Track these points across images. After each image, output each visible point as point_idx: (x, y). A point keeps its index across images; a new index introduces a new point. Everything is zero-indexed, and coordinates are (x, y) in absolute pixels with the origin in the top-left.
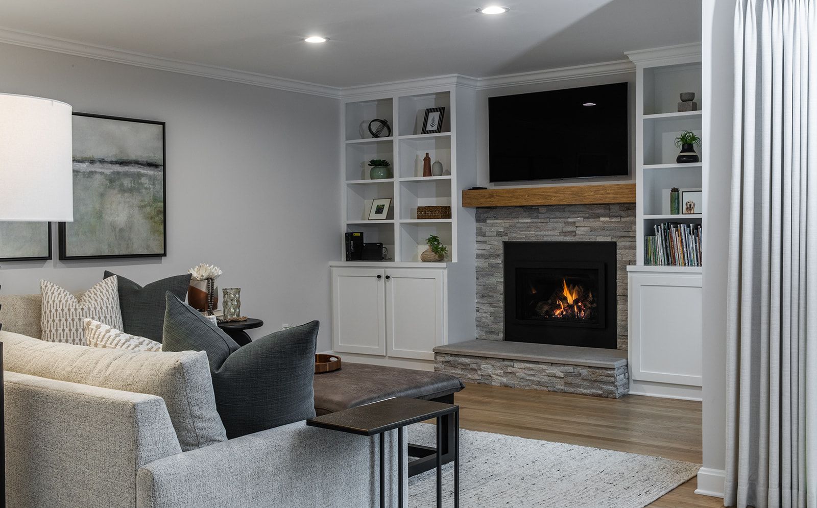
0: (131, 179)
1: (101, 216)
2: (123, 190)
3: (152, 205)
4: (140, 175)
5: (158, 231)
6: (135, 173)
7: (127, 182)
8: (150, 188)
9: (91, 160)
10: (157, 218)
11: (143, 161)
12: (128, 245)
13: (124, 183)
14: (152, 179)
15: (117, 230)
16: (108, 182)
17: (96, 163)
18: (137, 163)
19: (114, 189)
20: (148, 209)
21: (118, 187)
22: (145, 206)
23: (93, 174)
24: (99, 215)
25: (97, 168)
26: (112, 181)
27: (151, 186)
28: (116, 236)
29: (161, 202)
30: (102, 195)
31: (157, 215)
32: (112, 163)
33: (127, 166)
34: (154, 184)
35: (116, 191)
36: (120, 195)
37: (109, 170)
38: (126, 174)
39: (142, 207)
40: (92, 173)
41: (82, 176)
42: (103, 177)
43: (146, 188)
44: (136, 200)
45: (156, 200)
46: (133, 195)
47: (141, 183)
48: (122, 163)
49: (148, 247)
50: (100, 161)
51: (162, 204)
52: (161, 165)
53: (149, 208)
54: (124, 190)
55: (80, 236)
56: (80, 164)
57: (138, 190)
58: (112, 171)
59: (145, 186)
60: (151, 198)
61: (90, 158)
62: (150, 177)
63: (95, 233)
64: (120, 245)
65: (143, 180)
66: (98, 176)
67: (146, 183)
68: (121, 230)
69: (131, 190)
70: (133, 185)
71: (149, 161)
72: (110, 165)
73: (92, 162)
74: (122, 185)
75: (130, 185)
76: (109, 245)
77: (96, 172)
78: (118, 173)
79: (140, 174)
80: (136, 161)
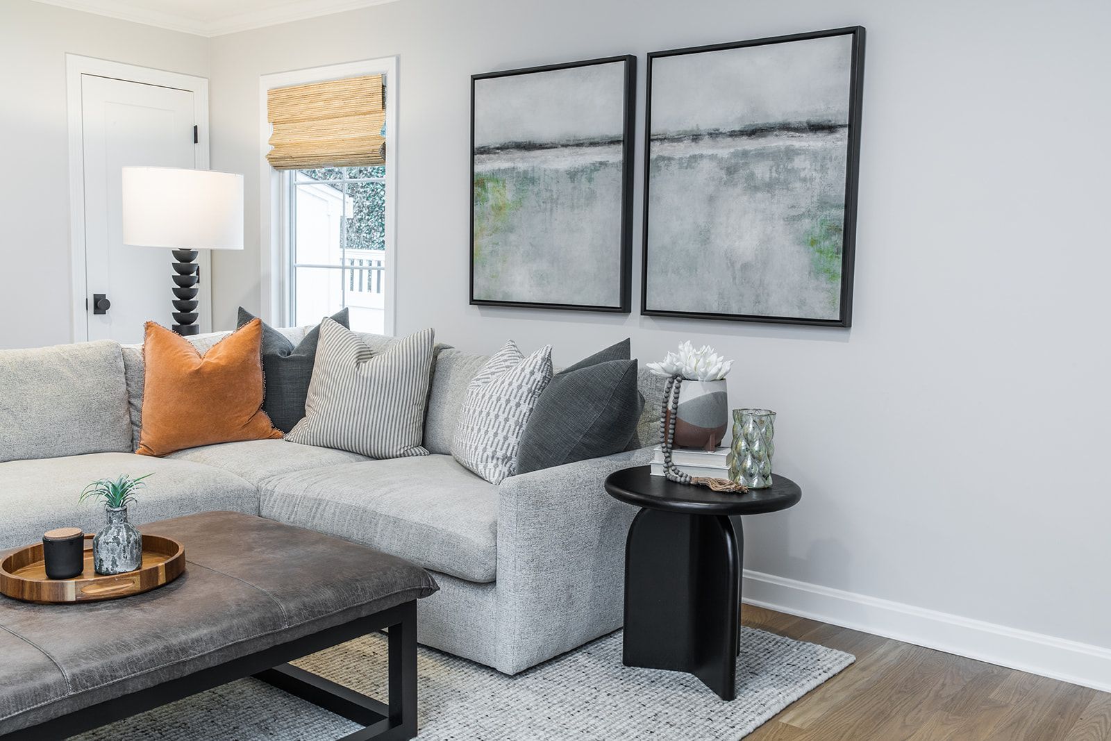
0: (772, 163)
1: (708, 239)
2: (753, 187)
3: (815, 216)
4: (790, 153)
5: (827, 271)
6: (779, 151)
7: (762, 171)
8: (812, 179)
9: (693, 135)
10: (827, 243)
11: (800, 122)
12: (758, 296)
13: (756, 172)
14: (820, 159)
15: (738, 266)
16: (723, 174)
17: (702, 139)
18: (786, 127)
19: (735, 185)
20: (806, 224)
21: (744, 180)
22: (799, 217)
23: (696, 161)
24: (705, 237)
25: (705, 148)
26: (731, 171)
27: (815, 174)
28: (734, 278)
29: (838, 207)
30: (711, 199)
31: (828, 235)
32: (733, 134)
33: (765, 136)
34: (823, 169)
35: (738, 190)
36: (745, 198)
37: (725, 150)
38: (761, 155)
39: (792, 220)
40: (694, 158)
41: (677, 166)
42: (715, 164)
43: (804, 180)
44: (779, 205)
45: (825, 203)
46: (773, 197)
47: (793, 168)
48: (754, 132)
49: (802, 303)
50: (710, 134)
51: (842, 213)
52: (842, 126)
53: (807, 220)
54: (755, 187)
55: (669, 274)
56: (675, 144)
57: (786, 185)
58: (732, 150)
59: (802, 175)
60: (815, 199)
61: (691, 131)
62: (814, 155)
63: (696, 270)
64: (742, 295)
65: (799, 162)
66: (705, 165)
67: (804, 169)
68: (745, 267)
69: (770, 186)
70: (774, 175)
71: (814, 120)
72: (730, 139)
73: (696, 137)
74: (752, 176)
75: (768, 176)
76: (721, 295)
77: (701, 156)
78: (745, 154)
79: (793, 150)
80: (784, 125)
